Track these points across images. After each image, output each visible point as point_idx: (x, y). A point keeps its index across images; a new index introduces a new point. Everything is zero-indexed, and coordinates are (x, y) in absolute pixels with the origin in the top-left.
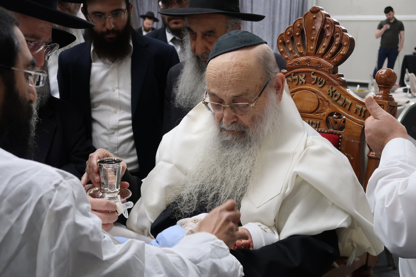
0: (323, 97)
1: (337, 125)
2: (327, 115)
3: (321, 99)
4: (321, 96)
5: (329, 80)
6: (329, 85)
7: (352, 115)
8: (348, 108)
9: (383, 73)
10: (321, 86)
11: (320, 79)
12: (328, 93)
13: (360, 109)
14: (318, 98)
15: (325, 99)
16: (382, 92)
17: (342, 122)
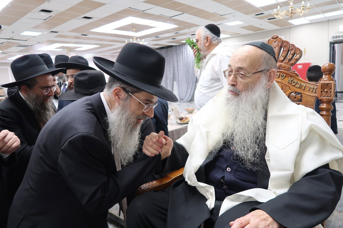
0: (284, 84)
1: (296, 99)
2: (289, 94)
3: (283, 85)
4: (283, 84)
5: (288, 74)
6: (289, 77)
7: (306, 92)
8: (303, 88)
9: (327, 66)
10: (283, 78)
11: (282, 75)
12: (288, 81)
13: (313, 88)
14: (282, 85)
15: (286, 85)
16: (327, 76)
17: (300, 97)
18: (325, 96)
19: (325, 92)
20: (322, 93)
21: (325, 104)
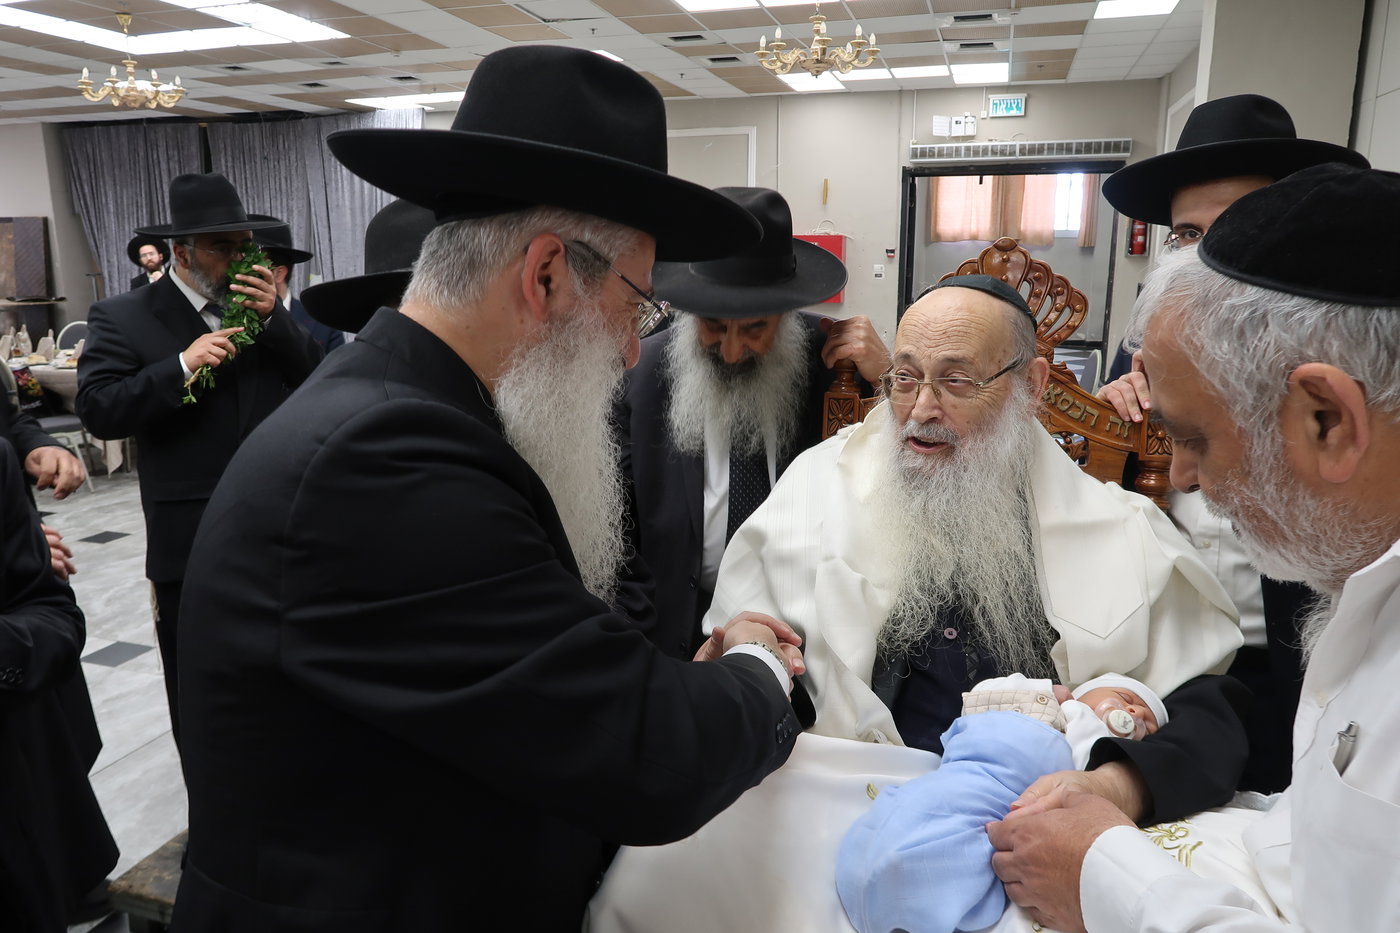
7: (1100, 434)
8: (1092, 424)
17: (1080, 449)
18: (1157, 451)
19: (1158, 438)
20: (1150, 441)
21: (1153, 476)
